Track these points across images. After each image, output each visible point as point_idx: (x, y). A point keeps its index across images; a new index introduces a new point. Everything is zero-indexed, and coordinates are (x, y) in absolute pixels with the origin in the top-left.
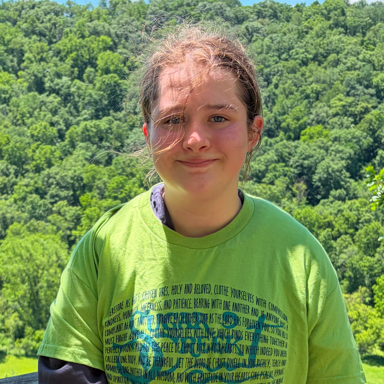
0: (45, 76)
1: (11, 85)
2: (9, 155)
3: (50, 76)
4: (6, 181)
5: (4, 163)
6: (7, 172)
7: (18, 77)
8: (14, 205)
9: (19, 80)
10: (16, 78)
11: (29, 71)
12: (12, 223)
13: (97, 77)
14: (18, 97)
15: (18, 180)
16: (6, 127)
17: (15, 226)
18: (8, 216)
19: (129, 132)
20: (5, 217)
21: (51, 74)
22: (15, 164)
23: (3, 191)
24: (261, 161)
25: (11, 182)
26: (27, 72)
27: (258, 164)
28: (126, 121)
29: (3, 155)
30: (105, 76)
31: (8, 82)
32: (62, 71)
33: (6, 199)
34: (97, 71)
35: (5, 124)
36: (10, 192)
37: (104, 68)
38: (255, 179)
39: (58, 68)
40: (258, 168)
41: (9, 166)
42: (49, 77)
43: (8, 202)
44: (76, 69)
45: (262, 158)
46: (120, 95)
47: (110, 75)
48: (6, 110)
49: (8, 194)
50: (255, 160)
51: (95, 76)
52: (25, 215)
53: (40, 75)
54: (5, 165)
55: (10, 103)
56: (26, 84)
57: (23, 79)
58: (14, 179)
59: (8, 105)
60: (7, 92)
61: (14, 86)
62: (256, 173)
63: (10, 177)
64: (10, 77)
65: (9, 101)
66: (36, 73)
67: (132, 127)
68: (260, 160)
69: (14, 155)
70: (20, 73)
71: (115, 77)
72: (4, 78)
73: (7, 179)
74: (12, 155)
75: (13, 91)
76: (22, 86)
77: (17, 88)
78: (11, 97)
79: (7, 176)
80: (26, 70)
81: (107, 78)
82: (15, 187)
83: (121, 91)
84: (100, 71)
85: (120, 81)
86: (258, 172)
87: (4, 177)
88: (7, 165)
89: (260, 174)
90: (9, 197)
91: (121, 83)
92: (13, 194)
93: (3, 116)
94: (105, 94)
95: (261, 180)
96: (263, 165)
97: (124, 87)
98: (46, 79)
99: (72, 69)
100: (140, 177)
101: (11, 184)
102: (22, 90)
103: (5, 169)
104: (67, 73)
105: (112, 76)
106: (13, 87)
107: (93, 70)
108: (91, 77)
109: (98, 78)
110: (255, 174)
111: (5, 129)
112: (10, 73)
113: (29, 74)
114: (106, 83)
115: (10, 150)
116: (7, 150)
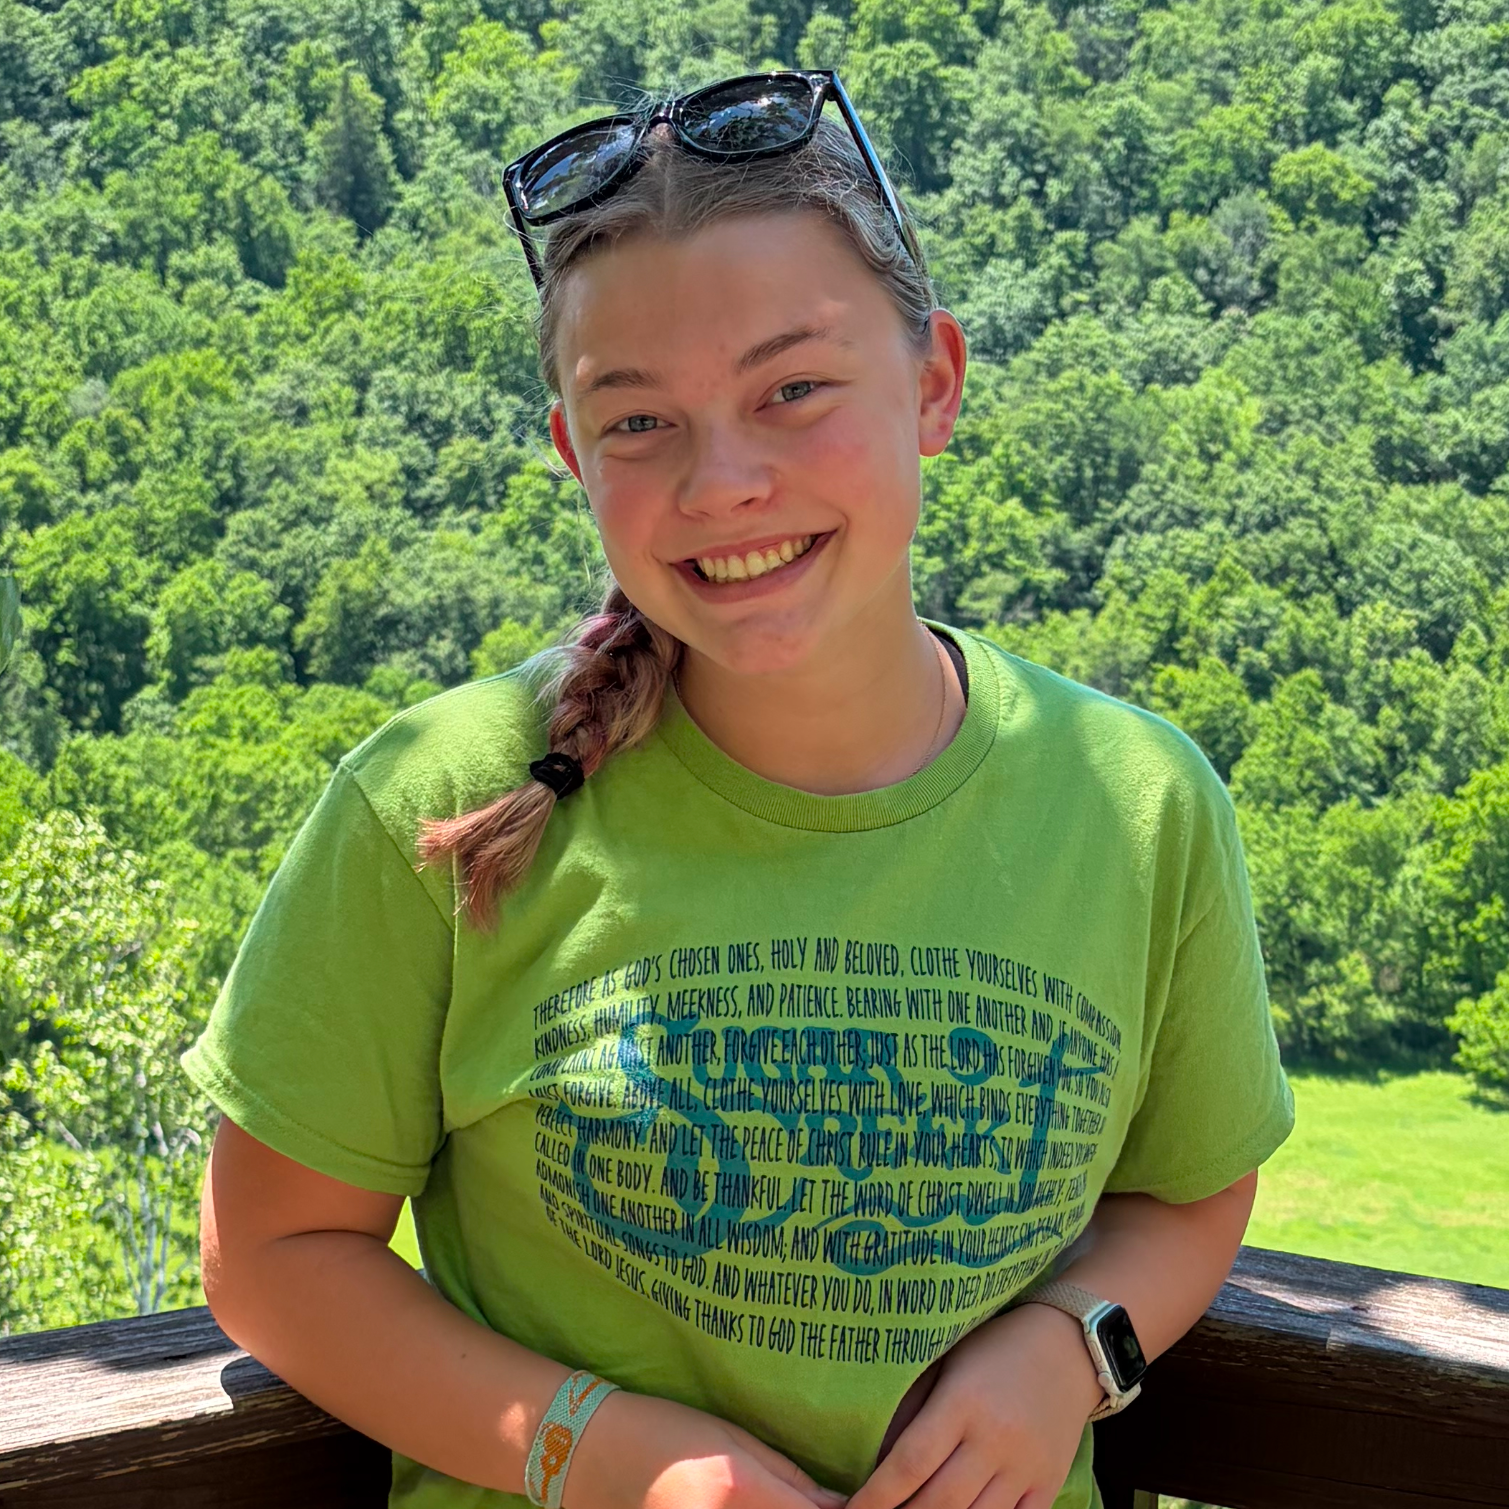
0: (644, 43)
1: (512, 74)
2: (494, 352)
3: (669, 43)
4: (478, 456)
5: (472, 384)
6: (486, 421)
7: (540, 44)
8: (505, 551)
9: (546, 56)
10: (532, 48)
11: (583, 24)
12: (496, 624)
13: (851, 52)
14: (537, 121)
15: (522, 452)
16: (486, 240)
17: (509, 634)
18: (481, 594)
19: (971, 276)
20: (467, 600)
21: (673, 35)
22: (516, 388)
23: (466, 494)
24: (1493, 408)
25: (499, 459)
26: (576, 25)
27: (1479, 419)
28: (958, 230)
29: (472, 350)
30: (882, 48)
31: (499, 63)
32: (714, 26)
33: (475, 529)
34: (853, 28)
35: (484, 230)
36: (491, 500)
37: (881, 16)
38: (1464, 477)
39: (700, 13)
40: (1477, 435)
41: (494, 398)
42: (662, 49)
43: (481, 542)
44: (769, 19)
45: (1496, 395)
46: (940, 125)
47: (905, 46)
48: (487, 174)
49: (483, 506)
50: (1469, 399)
51: (845, 48)
52: (547, 593)
53: (625, 39)
54: (478, 390)
55: (505, 148)
56: (571, 74)
57: (559, 53)
58: (511, 448)
59: (497, 155)
60: (496, 101)
61: (525, 80)
62: (1471, 454)
63: (496, 439)
64: (510, 43)
65: (502, 141)
66: (609, 29)
67: (986, 253)
68: (1487, 401)
69: (515, 354)
70: (547, 29)
71: (927, 56)
72: (485, 46)
73: (483, 446)
74: (508, 351)
75: (517, 100)
76: (557, 82)
77: (537, 88)
78: (509, 122)
79: (485, 434)
80: (574, 18)
81: (894, 58)
82: (514, 480)
83: (946, 109)
84: (864, 30)
85: (942, 72)
86: (1476, 450)
87: (473, 439)
88: (485, 394)
89: (1485, 459)
90: (487, 517)
91: (946, 79)
92: (502, 508)
93: (477, 198)
94: (881, 122)
95: (1490, 481)
96: (1496, 421)
97: (959, 94)
98: (651, 57)
99: (756, 19)
100: (1007, 456)
101: (497, 470)
102: (553, 94)
103: (478, 407)
104: (734, 33)
105: (912, 52)
106: (518, 81)
107: (836, 22)
108: (829, 51)
109: (858, 57)
110: (1465, 459)
111: (481, 250)
112: (509, 26)
113: (586, 32)
114: (887, 77)
115: (496, 331)
116: (488, 330)
